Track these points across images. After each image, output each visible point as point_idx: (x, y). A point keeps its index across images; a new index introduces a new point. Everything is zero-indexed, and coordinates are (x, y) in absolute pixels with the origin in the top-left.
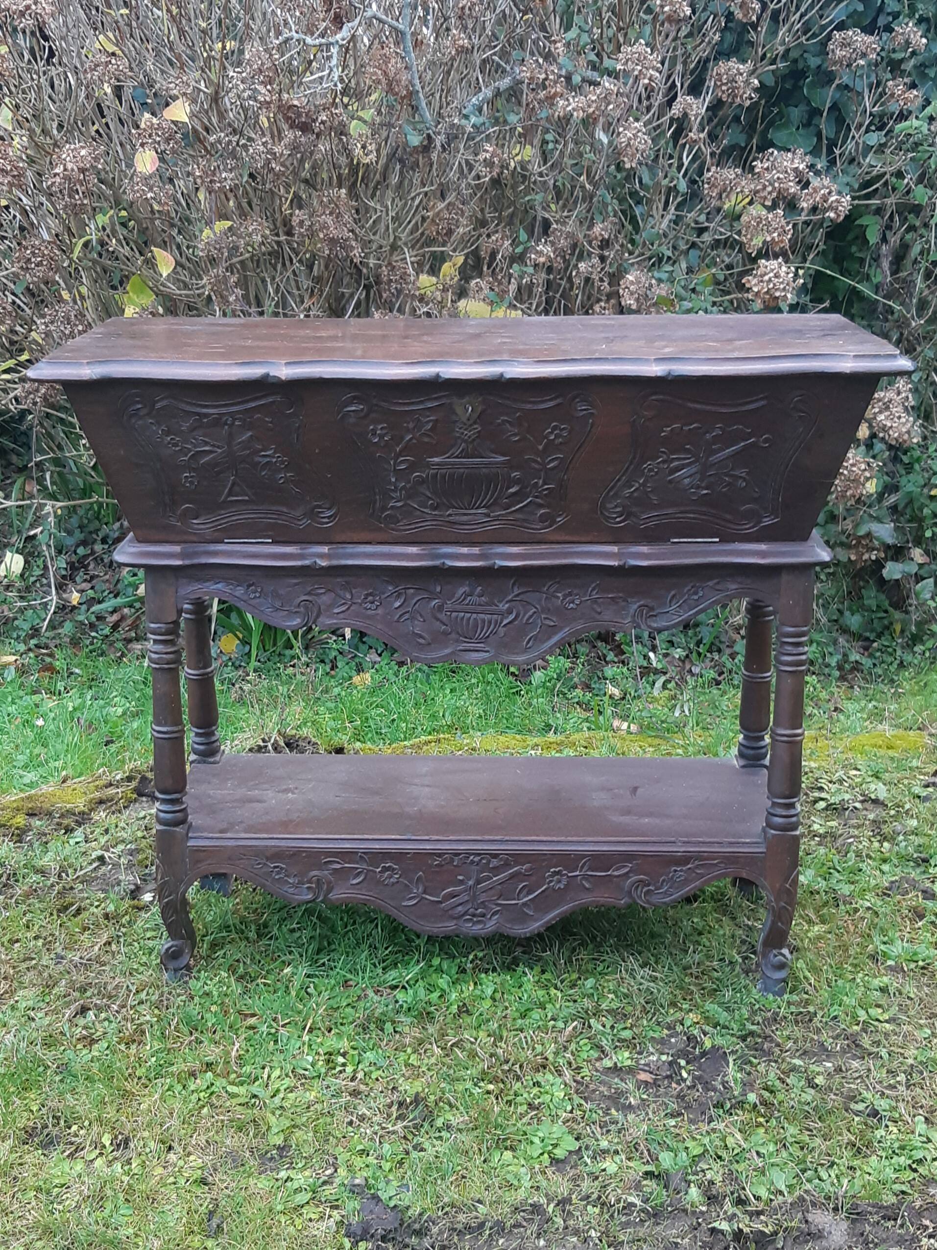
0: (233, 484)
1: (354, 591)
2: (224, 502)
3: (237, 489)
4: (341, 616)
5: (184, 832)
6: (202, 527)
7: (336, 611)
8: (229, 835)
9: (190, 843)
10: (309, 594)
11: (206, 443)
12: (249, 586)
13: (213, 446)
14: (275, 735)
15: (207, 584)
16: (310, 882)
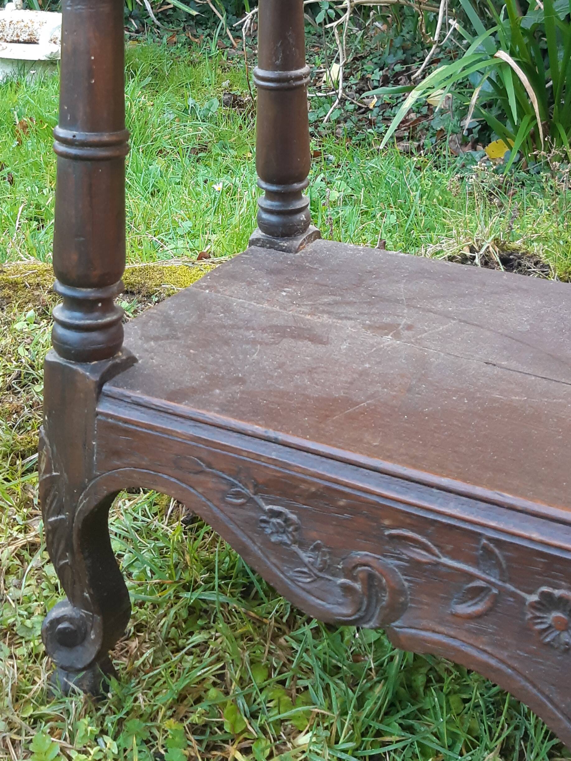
5: (95, 378)
8: (183, 408)
9: (104, 407)
14: (488, 243)
16: (349, 573)
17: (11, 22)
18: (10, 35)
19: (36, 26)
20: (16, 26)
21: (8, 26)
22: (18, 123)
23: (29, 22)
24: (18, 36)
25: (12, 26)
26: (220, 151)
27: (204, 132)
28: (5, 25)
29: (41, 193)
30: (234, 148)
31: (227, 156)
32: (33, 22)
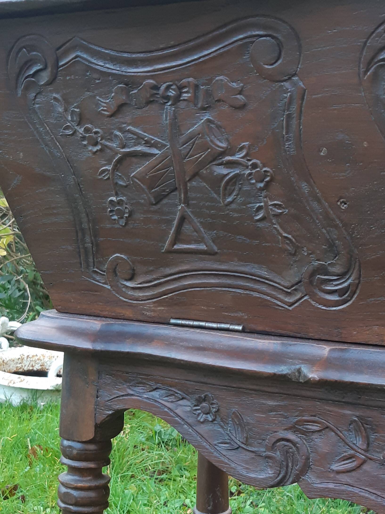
0: (183, 219)
1: (372, 437)
2: (170, 252)
3: (187, 228)
4: (344, 478)
6: (140, 294)
7: (335, 467)
10: (293, 429)
11: (139, 139)
12: (199, 401)
13: (148, 143)
15: (139, 389)
17: (28, 356)
18: (27, 366)
19: (46, 359)
20: (31, 359)
21: (25, 359)
22: (30, 447)
23: (41, 356)
24: (32, 366)
25: (29, 359)
26: (177, 473)
27: (167, 457)
28: (24, 358)
29: (45, 512)
30: (188, 471)
31: (183, 476)
32: (44, 357)
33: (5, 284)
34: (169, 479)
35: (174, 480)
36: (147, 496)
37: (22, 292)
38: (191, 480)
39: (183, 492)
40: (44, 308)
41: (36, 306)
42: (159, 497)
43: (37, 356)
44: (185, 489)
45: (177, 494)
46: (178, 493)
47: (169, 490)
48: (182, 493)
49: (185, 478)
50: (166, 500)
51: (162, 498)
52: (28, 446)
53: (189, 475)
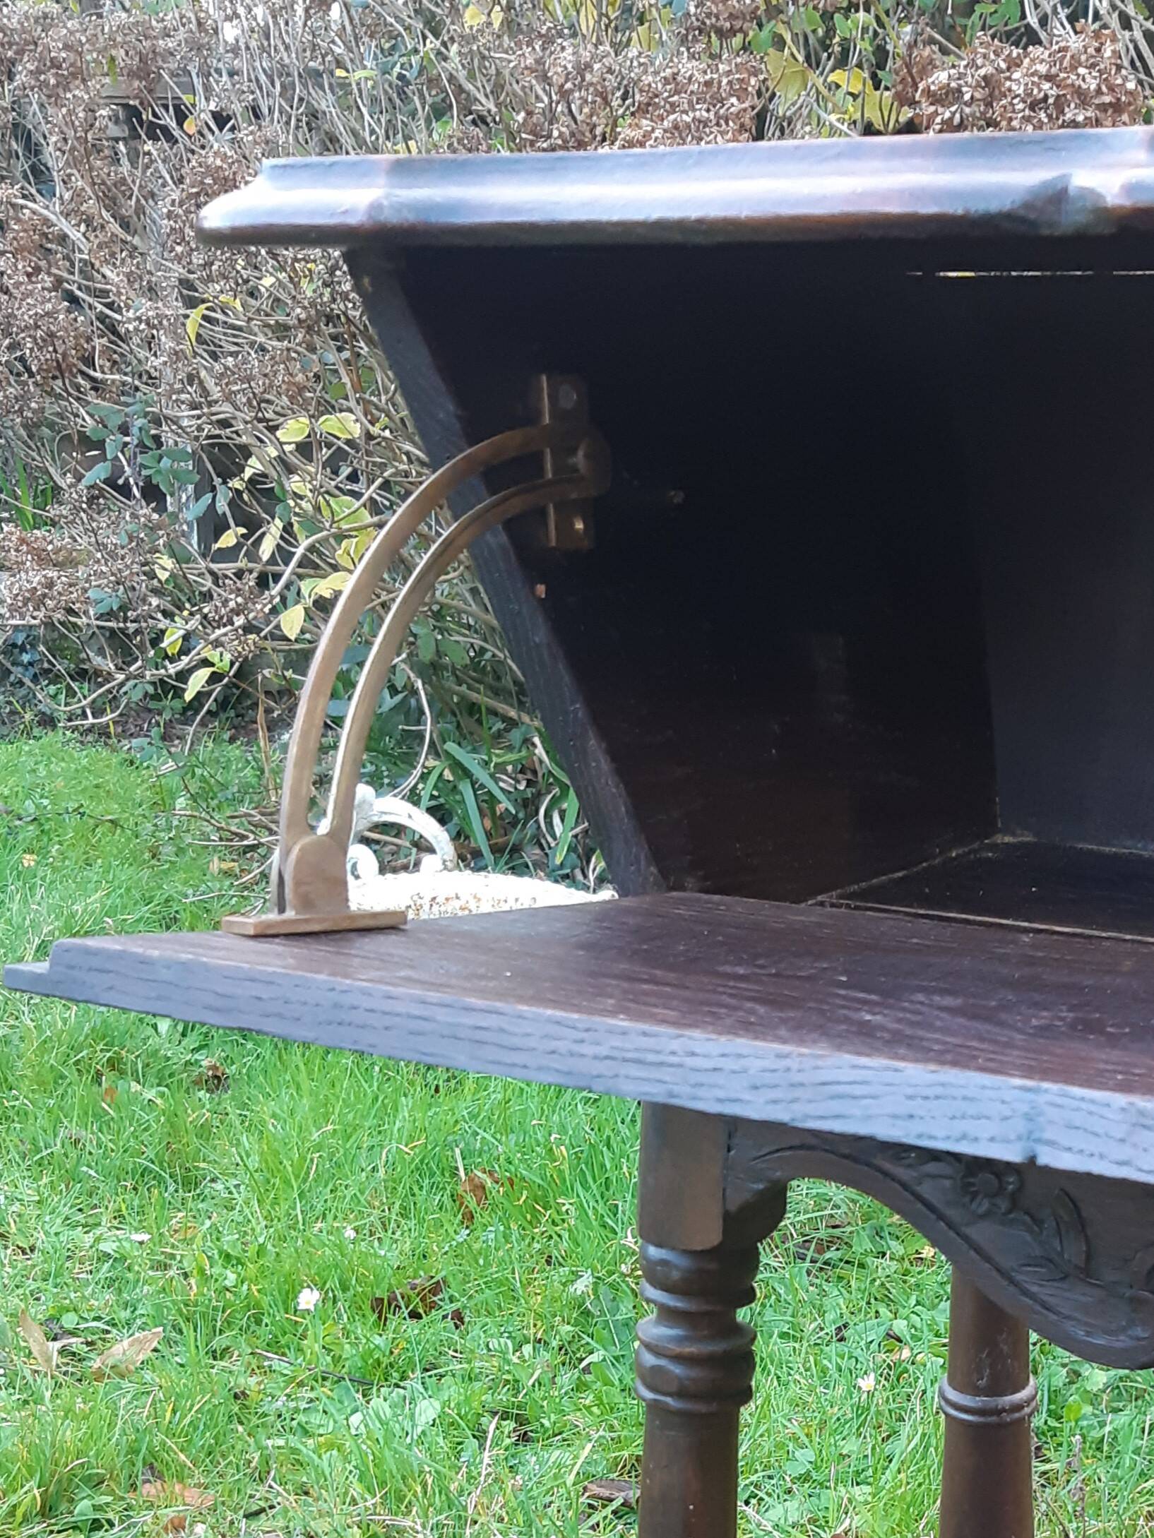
17: (434, 899)
19: (486, 908)
20: (443, 908)
21: (426, 907)
22: (463, 1174)
23: (470, 899)
25: (436, 909)
26: (869, 1246)
27: (839, 1203)
28: (421, 906)
29: (518, 1354)
30: (898, 1238)
31: (884, 1254)
32: (479, 900)
33: (348, 671)
34: (847, 1262)
35: (862, 1266)
36: (790, 1312)
37: (400, 696)
38: (906, 1264)
39: (888, 1300)
40: (464, 743)
41: (445, 742)
42: (822, 1314)
43: (458, 898)
44: (893, 1291)
45: (869, 1303)
46: (873, 1301)
47: (847, 1295)
48: (883, 1301)
49: (891, 1259)
50: (840, 1324)
51: (830, 1316)
52: (457, 1169)
53: (902, 1252)
